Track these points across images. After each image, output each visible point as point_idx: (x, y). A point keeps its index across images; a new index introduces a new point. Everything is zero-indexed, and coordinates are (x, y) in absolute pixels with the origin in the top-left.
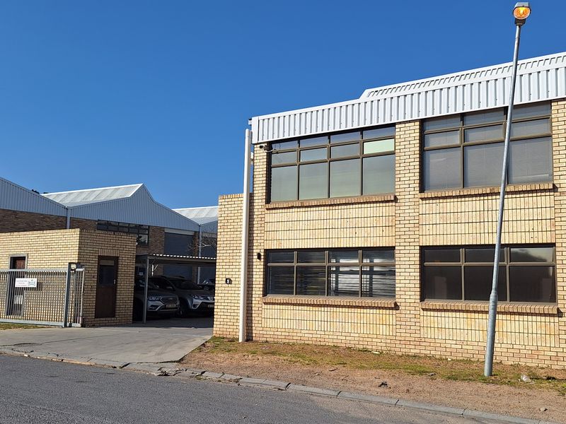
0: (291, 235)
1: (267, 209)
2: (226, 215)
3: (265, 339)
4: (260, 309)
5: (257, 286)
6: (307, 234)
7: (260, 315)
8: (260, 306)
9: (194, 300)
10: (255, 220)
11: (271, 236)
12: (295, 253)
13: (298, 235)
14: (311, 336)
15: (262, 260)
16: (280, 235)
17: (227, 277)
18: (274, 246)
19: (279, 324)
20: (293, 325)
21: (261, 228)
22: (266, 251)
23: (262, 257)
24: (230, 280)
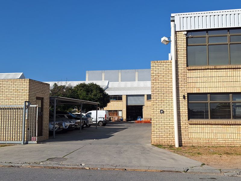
0: (207, 85)
1: (188, 70)
2: (157, 73)
3: (192, 145)
4: (187, 127)
5: (183, 114)
6: (217, 85)
7: (187, 131)
8: (187, 125)
9: (66, 123)
10: (179, 76)
11: (192, 85)
12: (209, 95)
13: (212, 85)
14: (224, 142)
15: (186, 99)
16: (198, 85)
17: (161, 109)
18: (195, 91)
19: (201, 136)
20: (212, 136)
21: (184, 81)
22: (188, 94)
23: (186, 97)
24: (163, 111)
